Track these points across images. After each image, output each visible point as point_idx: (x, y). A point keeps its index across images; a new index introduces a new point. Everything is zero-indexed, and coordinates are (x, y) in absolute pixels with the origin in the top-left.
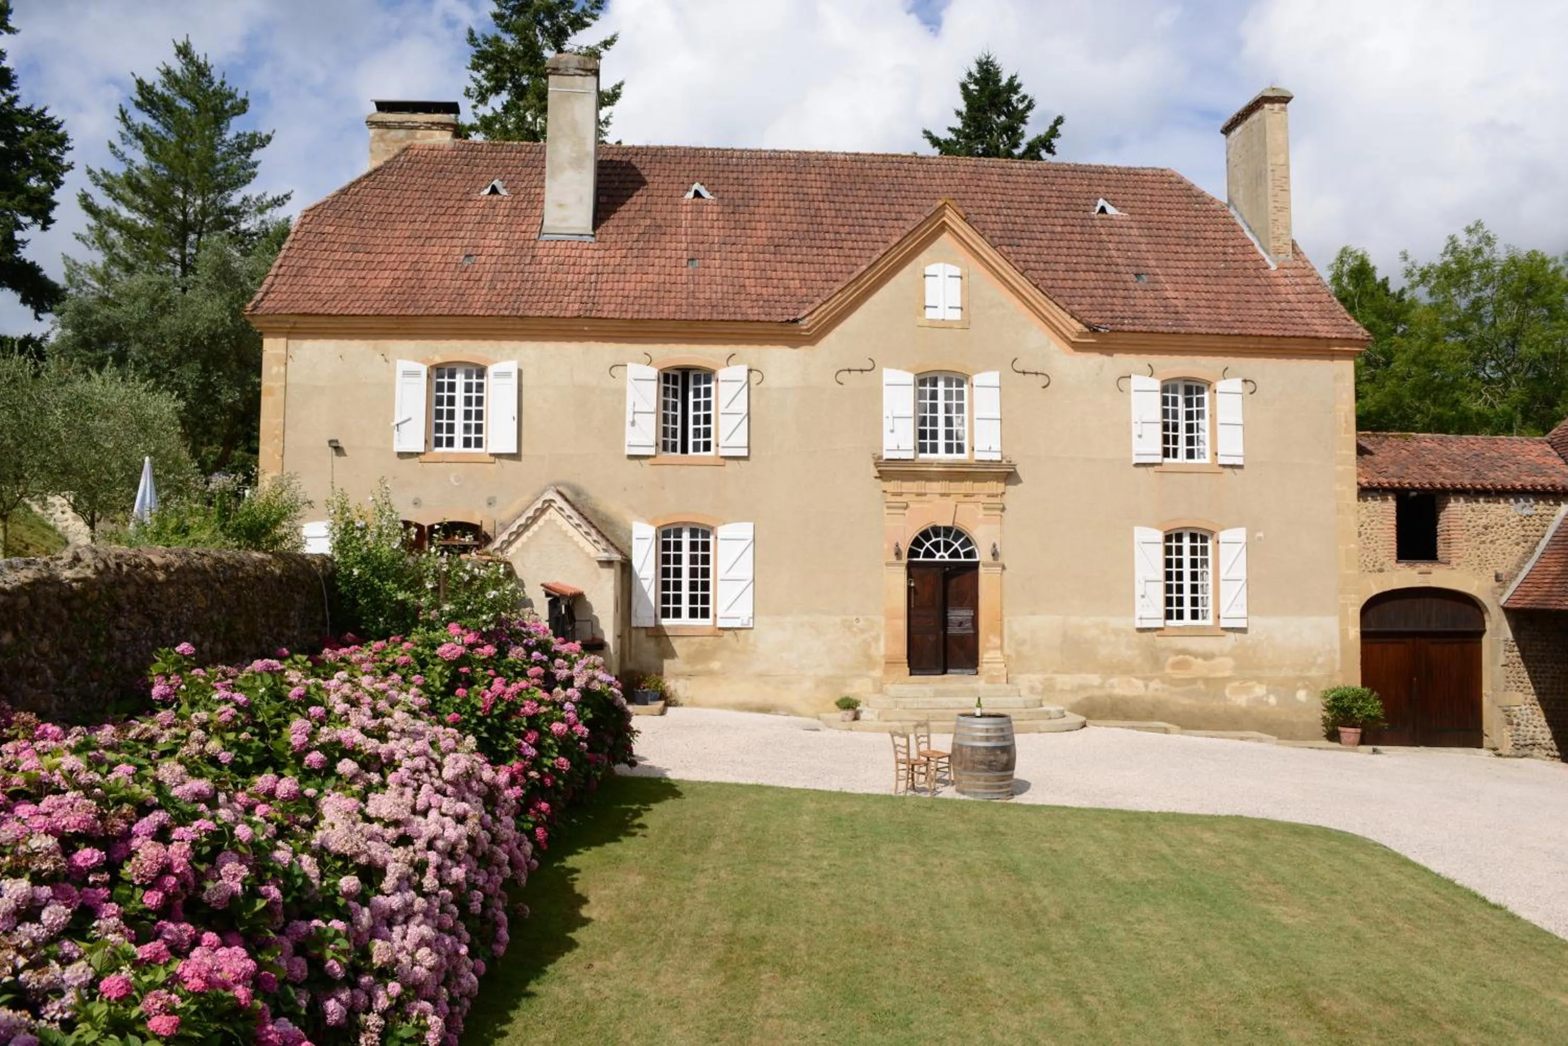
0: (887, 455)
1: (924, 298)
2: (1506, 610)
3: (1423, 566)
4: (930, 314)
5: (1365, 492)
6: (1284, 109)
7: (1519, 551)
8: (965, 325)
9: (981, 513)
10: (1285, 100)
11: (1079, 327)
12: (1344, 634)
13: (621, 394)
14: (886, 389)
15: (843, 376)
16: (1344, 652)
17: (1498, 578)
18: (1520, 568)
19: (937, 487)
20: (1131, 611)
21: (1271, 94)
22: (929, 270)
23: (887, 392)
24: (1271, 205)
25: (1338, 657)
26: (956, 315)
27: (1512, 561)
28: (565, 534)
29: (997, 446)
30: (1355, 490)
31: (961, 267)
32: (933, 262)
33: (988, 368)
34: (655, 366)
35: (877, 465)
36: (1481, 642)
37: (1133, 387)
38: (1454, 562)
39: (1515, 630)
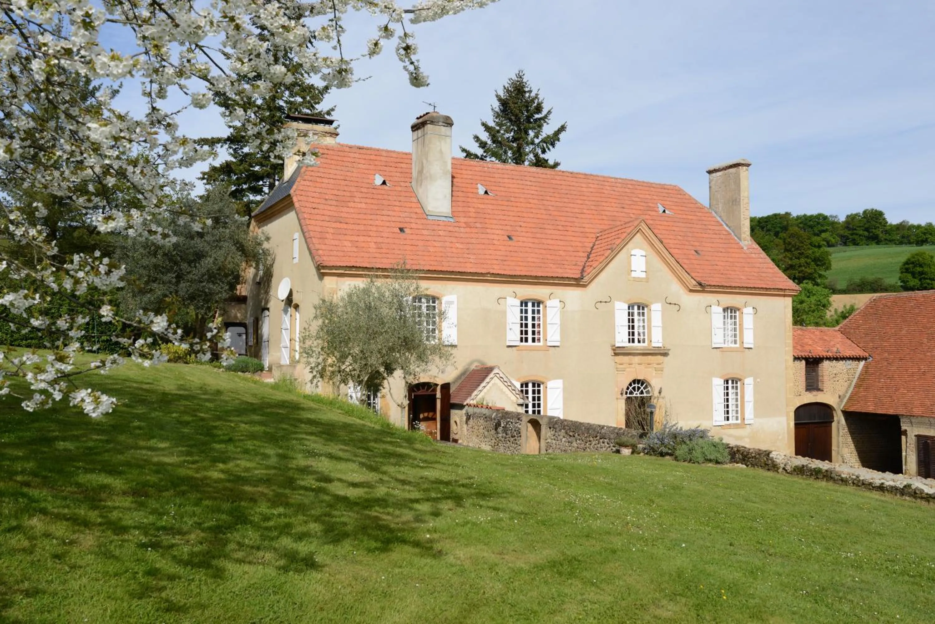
0: (617, 345)
1: (630, 266)
2: (842, 411)
3: (815, 393)
4: (634, 274)
5: (796, 359)
6: (747, 170)
7: (846, 384)
8: (647, 280)
9: (654, 373)
10: (748, 165)
11: (694, 283)
12: (788, 424)
13: (504, 313)
14: (616, 312)
15: (598, 305)
16: (788, 433)
17: (840, 397)
18: (847, 392)
19: (637, 359)
20: (711, 418)
21: (743, 162)
22: (633, 252)
23: (617, 312)
24: (742, 216)
25: (786, 436)
26: (643, 275)
27: (844, 389)
28: (501, 391)
29: (661, 340)
30: (792, 358)
31: (646, 251)
32: (635, 248)
33: (656, 302)
34: (518, 298)
35: (614, 350)
36: (831, 426)
37: (712, 311)
38: (825, 390)
39: (846, 420)
